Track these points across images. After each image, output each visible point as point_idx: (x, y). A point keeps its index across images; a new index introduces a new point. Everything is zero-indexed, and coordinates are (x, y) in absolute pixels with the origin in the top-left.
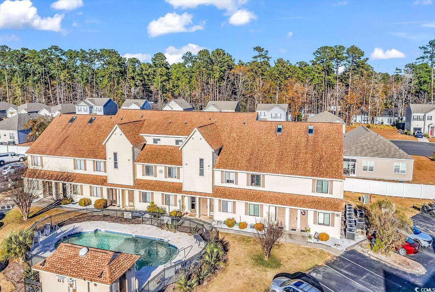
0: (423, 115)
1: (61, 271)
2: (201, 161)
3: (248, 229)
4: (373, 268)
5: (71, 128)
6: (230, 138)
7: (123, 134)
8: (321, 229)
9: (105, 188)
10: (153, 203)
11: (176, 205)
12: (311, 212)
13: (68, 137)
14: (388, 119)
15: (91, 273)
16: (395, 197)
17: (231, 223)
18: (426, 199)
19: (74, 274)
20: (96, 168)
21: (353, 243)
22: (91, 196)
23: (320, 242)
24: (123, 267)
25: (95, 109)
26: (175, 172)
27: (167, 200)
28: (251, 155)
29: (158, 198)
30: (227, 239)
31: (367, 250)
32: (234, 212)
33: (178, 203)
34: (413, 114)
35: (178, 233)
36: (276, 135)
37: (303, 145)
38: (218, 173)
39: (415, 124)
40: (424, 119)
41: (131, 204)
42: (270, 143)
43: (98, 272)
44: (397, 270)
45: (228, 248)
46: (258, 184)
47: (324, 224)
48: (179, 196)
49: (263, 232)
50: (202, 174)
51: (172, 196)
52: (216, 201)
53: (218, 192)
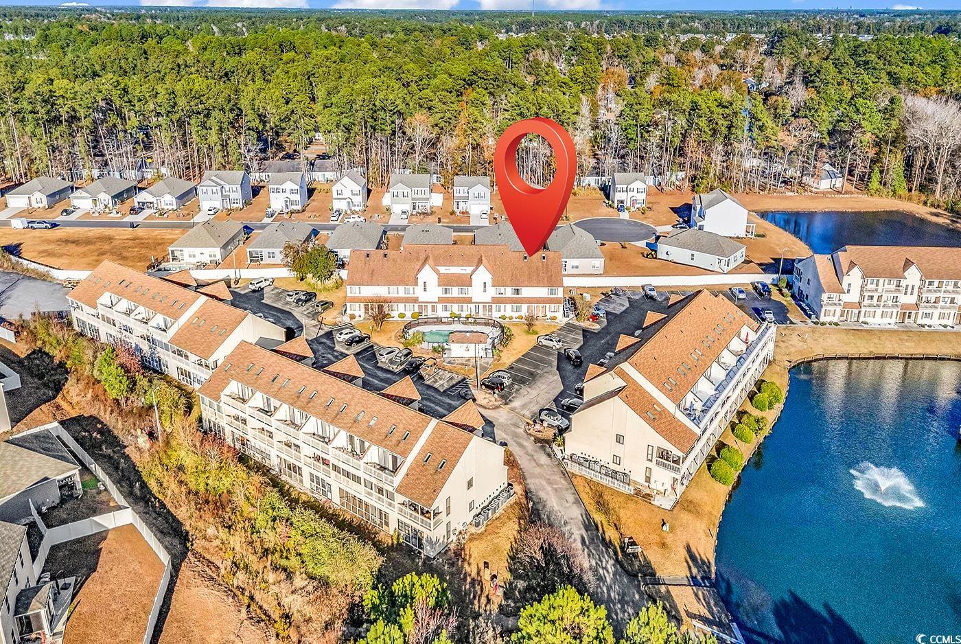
0: (626, 186)
2: (485, 283)
3: (514, 319)
4: (577, 328)
5: (371, 263)
7: (430, 269)
8: (553, 314)
9: (416, 305)
10: (452, 311)
11: (467, 311)
12: (548, 306)
13: (373, 270)
14: (596, 180)
17: (503, 318)
20: (408, 292)
21: (568, 319)
22: (406, 311)
23: (553, 320)
25: (227, 189)
26: (466, 291)
27: (461, 309)
28: (512, 277)
29: (455, 308)
30: (506, 326)
31: (575, 321)
32: (505, 311)
33: (469, 310)
34: (616, 186)
36: (524, 261)
37: (541, 267)
38: (494, 289)
39: (618, 196)
40: (626, 191)
42: (521, 268)
43: (479, 341)
44: (588, 328)
45: (510, 329)
46: (518, 294)
47: (554, 312)
48: (470, 305)
49: (523, 320)
50: (485, 291)
51: (465, 305)
52: (494, 306)
53: (496, 301)
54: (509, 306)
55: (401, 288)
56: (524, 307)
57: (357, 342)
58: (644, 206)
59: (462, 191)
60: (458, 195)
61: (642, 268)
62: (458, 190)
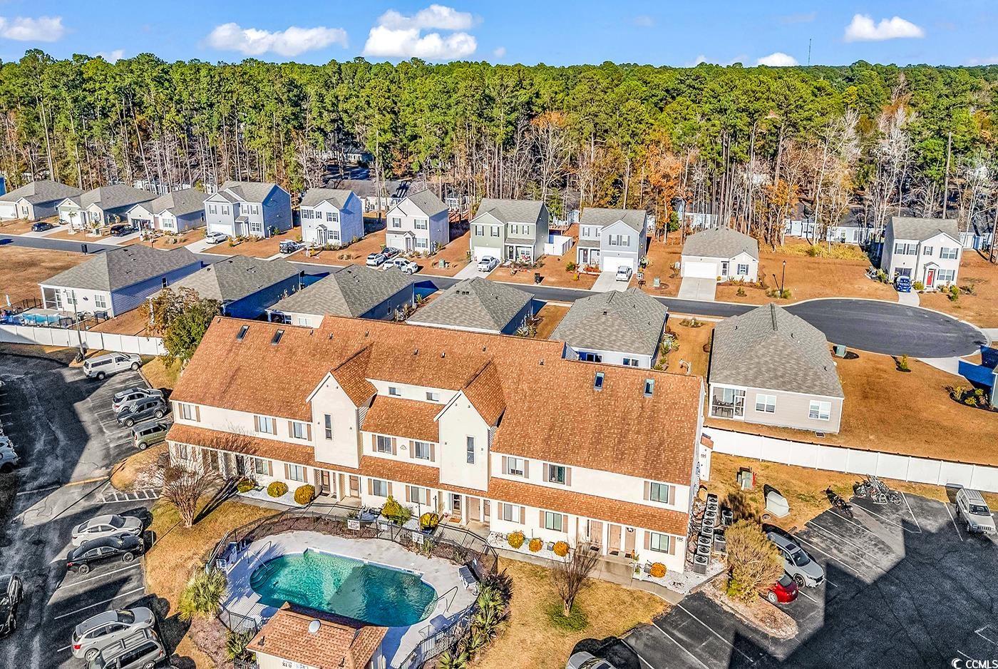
0: (916, 242)
1: (287, 655)
2: (470, 440)
3: (544, 553)
4: (722, 627)
5: (242, 351)
6: (517, 393)
7: (340, 387)
8: (655, 558)
9: (310, 470)
10: (391, 497)
11: (429, 504)
12: (640, 533)
13: (239, 369)
14: (856, 232)
15: (329, 660)
16: (804, 467)
17: (516, 540)
18: (854, 474)
19: (306, 660)
20: (294, 432)
21: (703, 578)
22: (287, 478)
23: (652, 579)
24: (369, 648)
25: (245, 208)
26: (426, 450)
27: (414, 497)
28: (551, 430)
29: (399, 491)
30: (511, 573)
31: (721, 593)
32: (523, 522)
33: (433, 502)
34: (896, 241)
35: (434, 558)
36: (593, 392)
37: (634, 415)
38: (497, 458)
39: (898, 261)
40: (917, 252)
41: (355, 493)
42: (582, 408)
43: (338, 659)
44: (756, 631)
45: (512, 591)
46: (560, 480)
47: (659, 550)
48: (434, 492)
49: (565, 558)
50: (470, 460)
51: (422, 490)
52: (494, 503)
53: (498, 489)
54: (533, 513)
55: (283, 423)
58: (953, 283)
59: (592, 233)
60: (586, 238)
62: (586, 231)
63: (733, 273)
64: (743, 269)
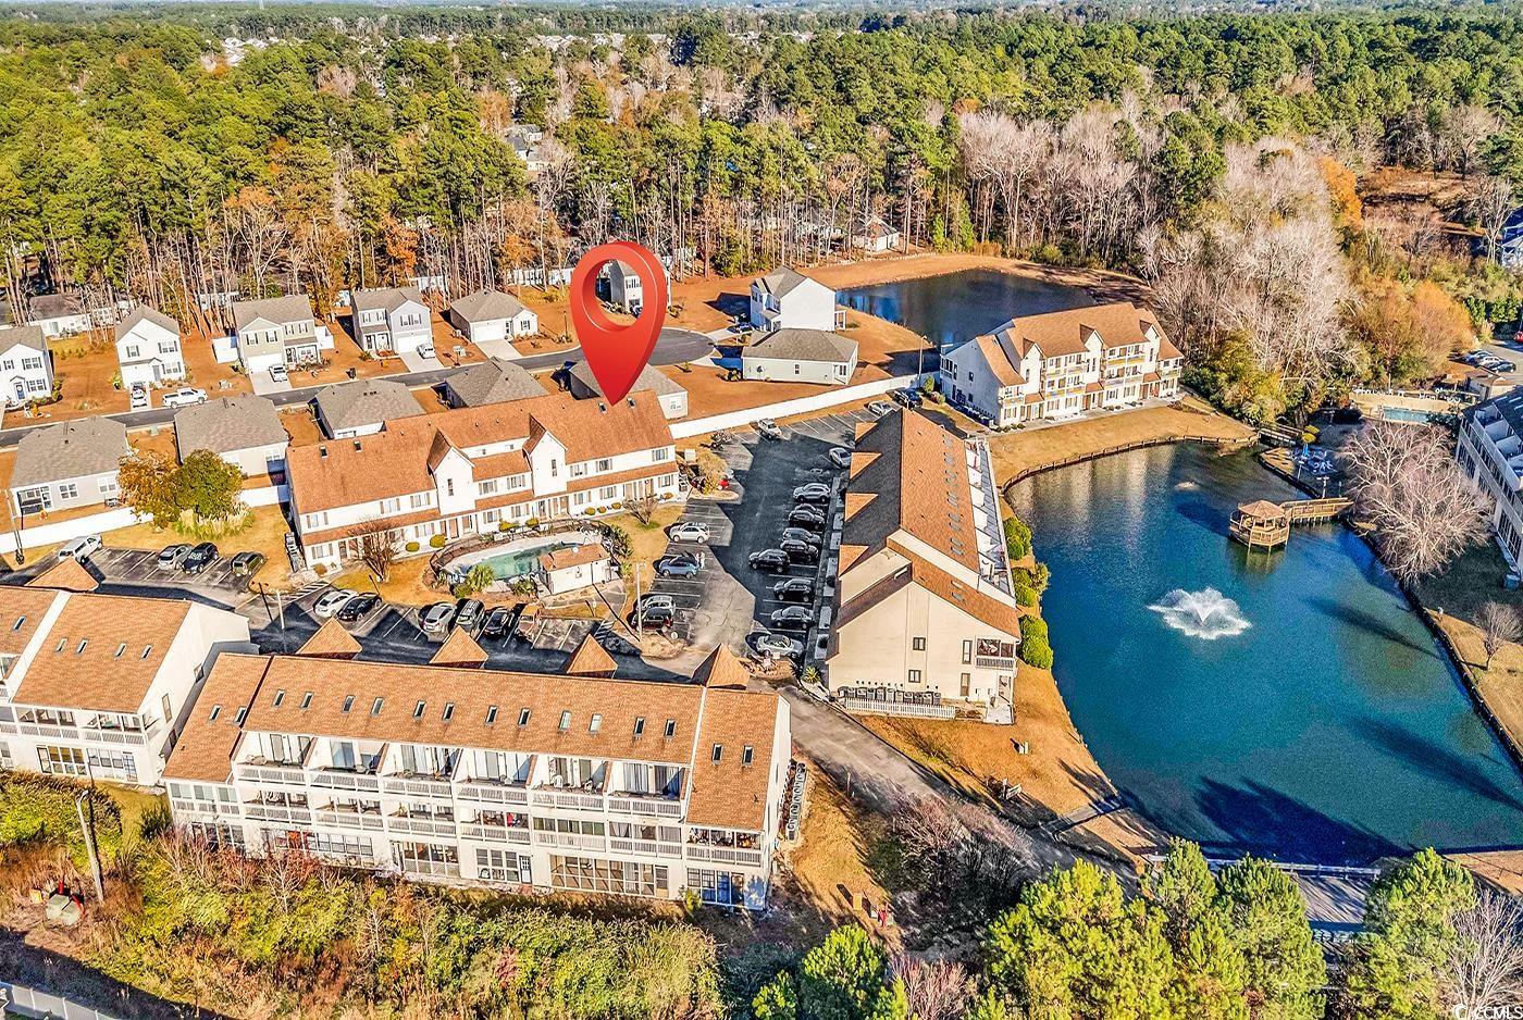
2: (554, 461)
4: (710, 505)
5: (334, 465)
7: (459, 455)
8: (665, 491)
9: (437, 523)
10: (502, 520)
12: (655, 479)
13: (343, 476)
18: (710, 431)
20: (416, 503)
21: (690, 494)
22: (418, 536)
23: (668, 501)
26: (519, 481)
27: (517, 512)
28: (591, 442)
29: (507, 514)
30: (603, 524)
31: (699, 494)
32: (590, 501)
36: (603, 414)
37: (632, 420)
38: (569, 467)
41: (467, 530)
42: (601, 425)
44: (725, 500)
46: (607, 467)
47: (666, 486)
48: (530, 504)
49: (623, 509)
50: (554, 474)
51: (522, 506)
52: (571, 496)
53: (574, 487)
54: (595, 492)
55: (405, 500)
56: (619, 487)
57: (364, 611)
59: (374, 317)
60: (367, 324)
61: (736, 397)
62: (366, 317)
63: (518, 331)
64: (526, 324)
